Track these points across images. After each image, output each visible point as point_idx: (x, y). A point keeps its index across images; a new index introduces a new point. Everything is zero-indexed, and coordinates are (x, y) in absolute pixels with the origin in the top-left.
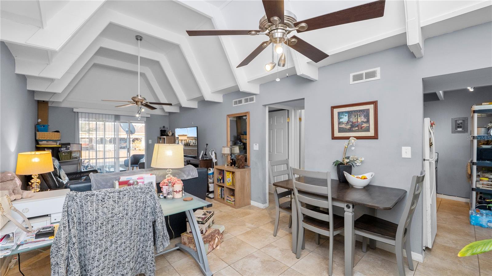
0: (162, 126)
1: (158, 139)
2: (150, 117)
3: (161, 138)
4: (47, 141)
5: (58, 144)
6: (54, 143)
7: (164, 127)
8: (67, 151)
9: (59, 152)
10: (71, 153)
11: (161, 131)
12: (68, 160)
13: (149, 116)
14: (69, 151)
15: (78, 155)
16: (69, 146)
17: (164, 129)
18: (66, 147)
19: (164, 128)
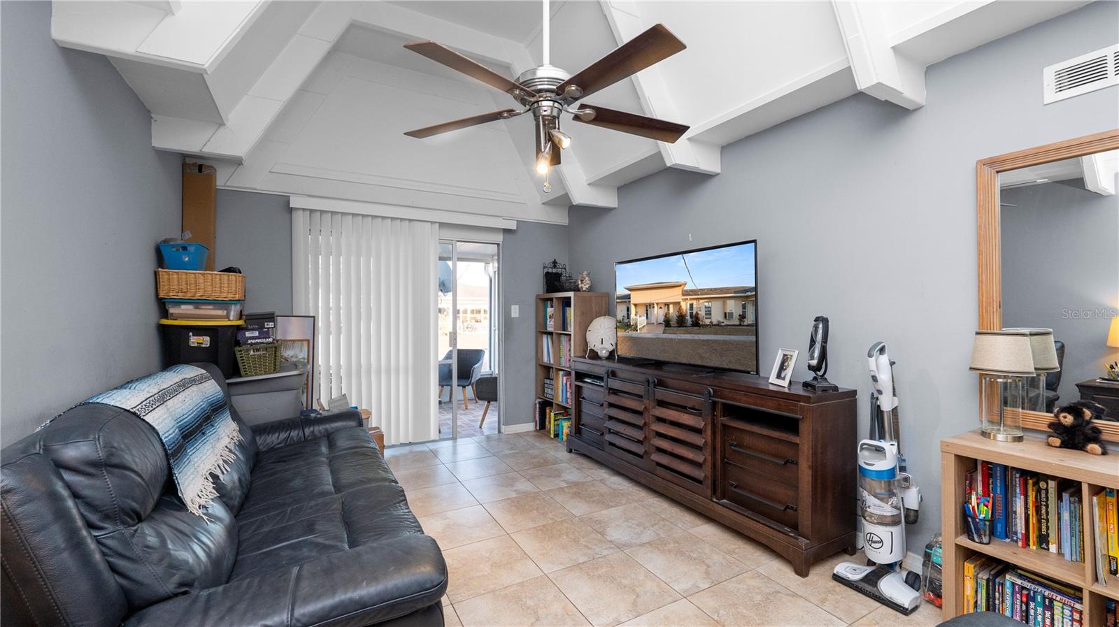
0: (549, 261)
1: (537, 305)
2: (514, 227)
3: (551, 300)
4: (198, 303)
5: (232, 314)
6: (220, 312)
7: (555, 263)
8: (264, 341)
9: (238, 343)
10: (275, 347)
11: (547, 275)
12: (266, 373)
13: (512, 225)
14: (271, 340)
15: (302, 354)
16: (271, 325)
17: (554, 271)
18: (261, 328)
19: (555, 266)
